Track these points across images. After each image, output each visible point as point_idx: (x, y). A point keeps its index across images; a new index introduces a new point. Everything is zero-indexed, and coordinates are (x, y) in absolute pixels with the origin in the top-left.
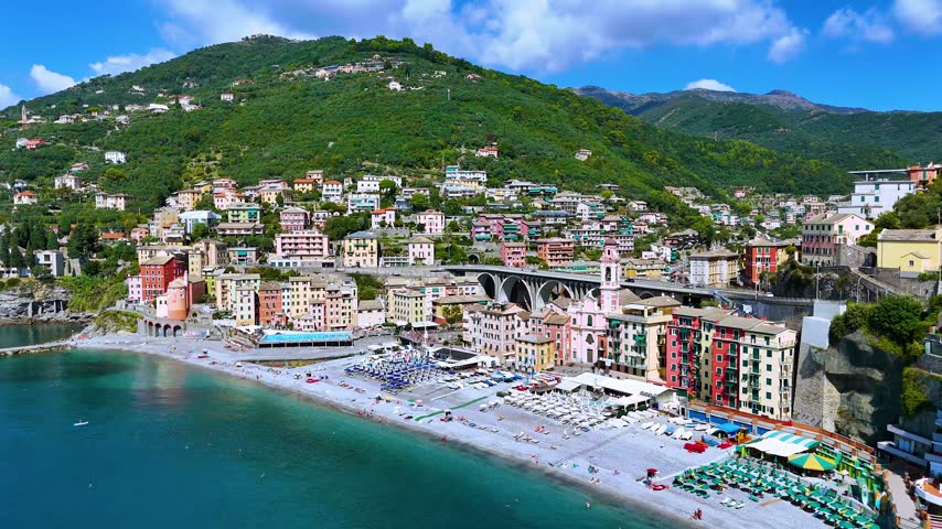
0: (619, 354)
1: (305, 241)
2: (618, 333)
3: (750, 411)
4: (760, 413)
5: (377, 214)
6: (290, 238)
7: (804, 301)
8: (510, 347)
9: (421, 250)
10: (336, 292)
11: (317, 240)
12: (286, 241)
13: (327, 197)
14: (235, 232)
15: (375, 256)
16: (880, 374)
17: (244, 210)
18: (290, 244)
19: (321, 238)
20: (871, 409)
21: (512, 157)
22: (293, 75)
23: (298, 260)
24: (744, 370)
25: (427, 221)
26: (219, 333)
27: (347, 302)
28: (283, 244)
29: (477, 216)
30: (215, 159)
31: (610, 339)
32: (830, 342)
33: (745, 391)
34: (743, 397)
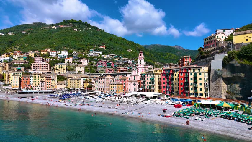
0: (145, 86)
1: (41, 65)
2: (145, 78)
3: (194, 96)
4: (198, 96)
5: (67, 59)
6: (36, 64)
7: (209, 58)
8: (108, 89)
9: (80, 69)
10: (49, 78)
11: (46, 65)
12: (35, 65)
13: (51, 55)
14: (18, 63)
15: (65, 70)
16: (243, 75)
17: (22, 57)
18: (36, 66)
19: (47, 65)
20: (240, 89)
21: (110, 49)
22: (45, 28)
23: (39, 72)
24: (191, 82)
25: (83, 62)
26: (5, 91)
27: (53, 81)
28: (34, 66)
29: (99, 61)
30: (17, 47)
31: (142, 81)
32: (223, 66)
33: (192, 89)
34: (191, 92)
